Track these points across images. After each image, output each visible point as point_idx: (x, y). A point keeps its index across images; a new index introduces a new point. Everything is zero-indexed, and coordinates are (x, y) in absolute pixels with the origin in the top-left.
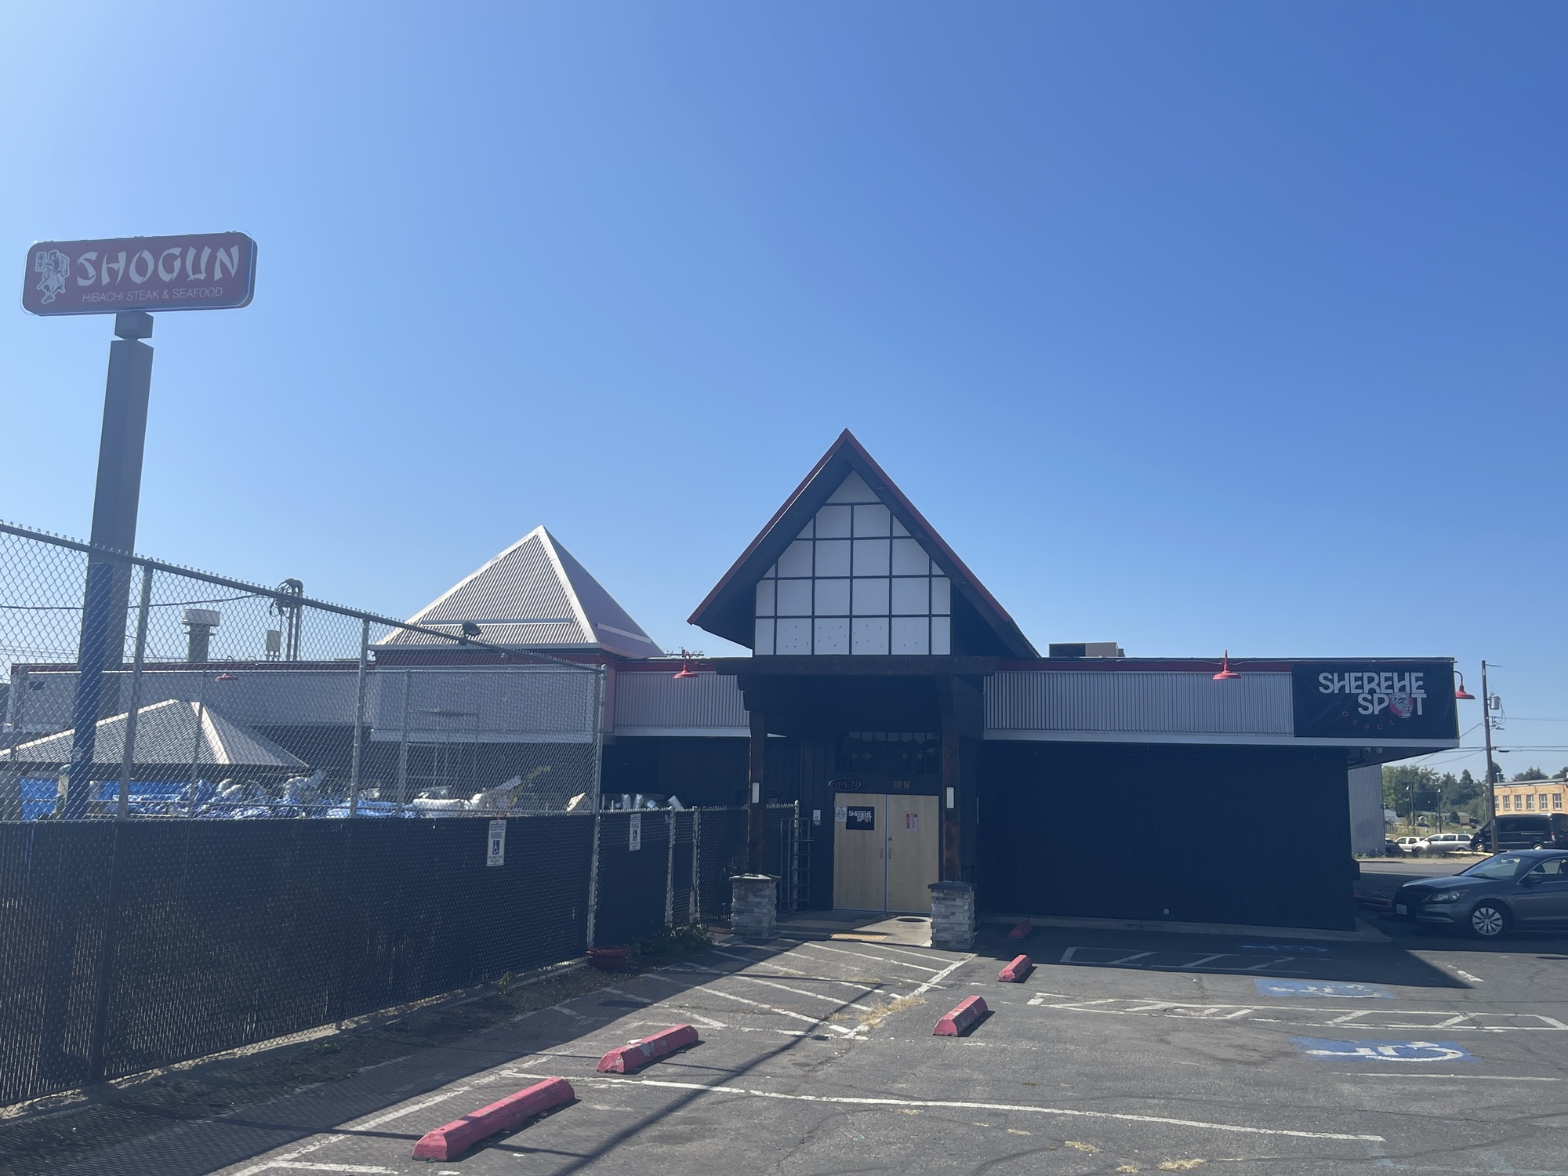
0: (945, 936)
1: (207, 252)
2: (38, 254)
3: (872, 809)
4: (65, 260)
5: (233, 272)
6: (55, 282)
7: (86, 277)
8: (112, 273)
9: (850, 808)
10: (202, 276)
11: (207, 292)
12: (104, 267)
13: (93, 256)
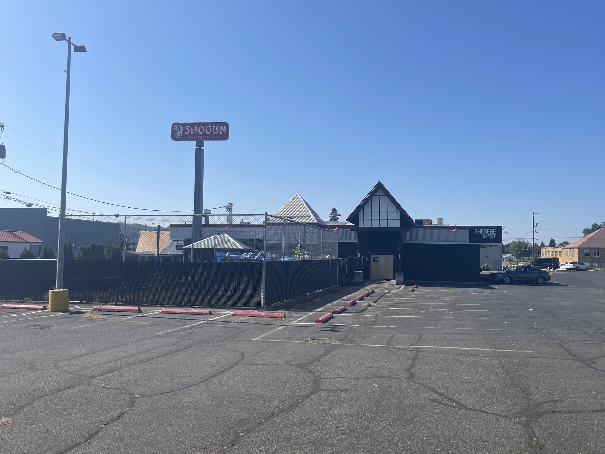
0: (398, 282)
1: (218, 127)
2: (174, 126)
3: (379, 258)
4: (181, 128)
5: (225, 132)
6: (179, 133)
7: (187, 132)
8: (194, 131)
9: (374, 258)
10: (217, 133)
11: (218, 137)
12: (192, 129)
13: (189, 127)
